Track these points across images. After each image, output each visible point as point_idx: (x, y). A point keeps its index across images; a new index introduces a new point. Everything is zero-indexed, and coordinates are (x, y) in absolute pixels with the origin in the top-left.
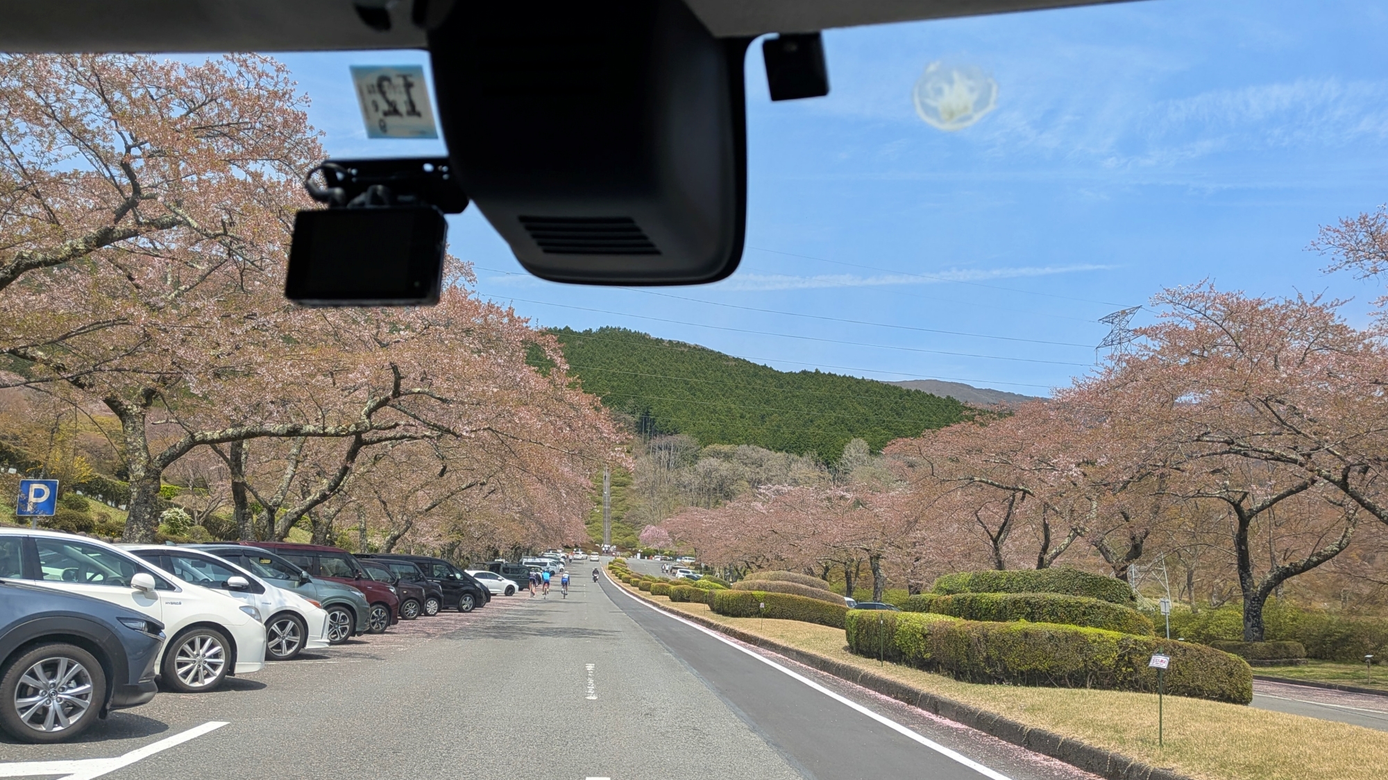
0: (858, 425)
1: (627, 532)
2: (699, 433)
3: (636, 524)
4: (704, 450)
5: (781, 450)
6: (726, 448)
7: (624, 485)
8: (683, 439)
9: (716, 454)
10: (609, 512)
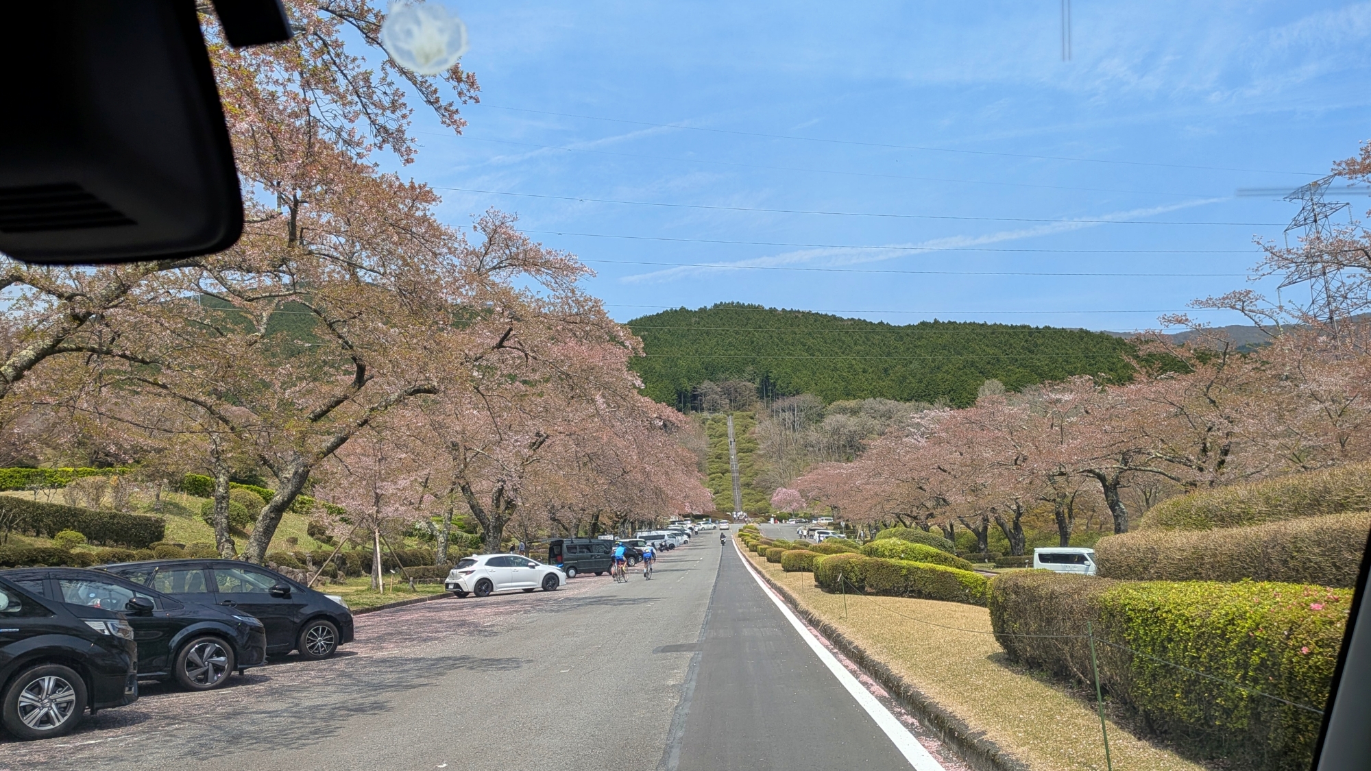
1: (758, 498)
2: (822, 391)
3: (767, 489)
4: (829, 408)
5: (909, 400)
6: (852, 403)
7: (751, 451)
8: (806, 398)
9: (843, 411)
10: (738, 478)
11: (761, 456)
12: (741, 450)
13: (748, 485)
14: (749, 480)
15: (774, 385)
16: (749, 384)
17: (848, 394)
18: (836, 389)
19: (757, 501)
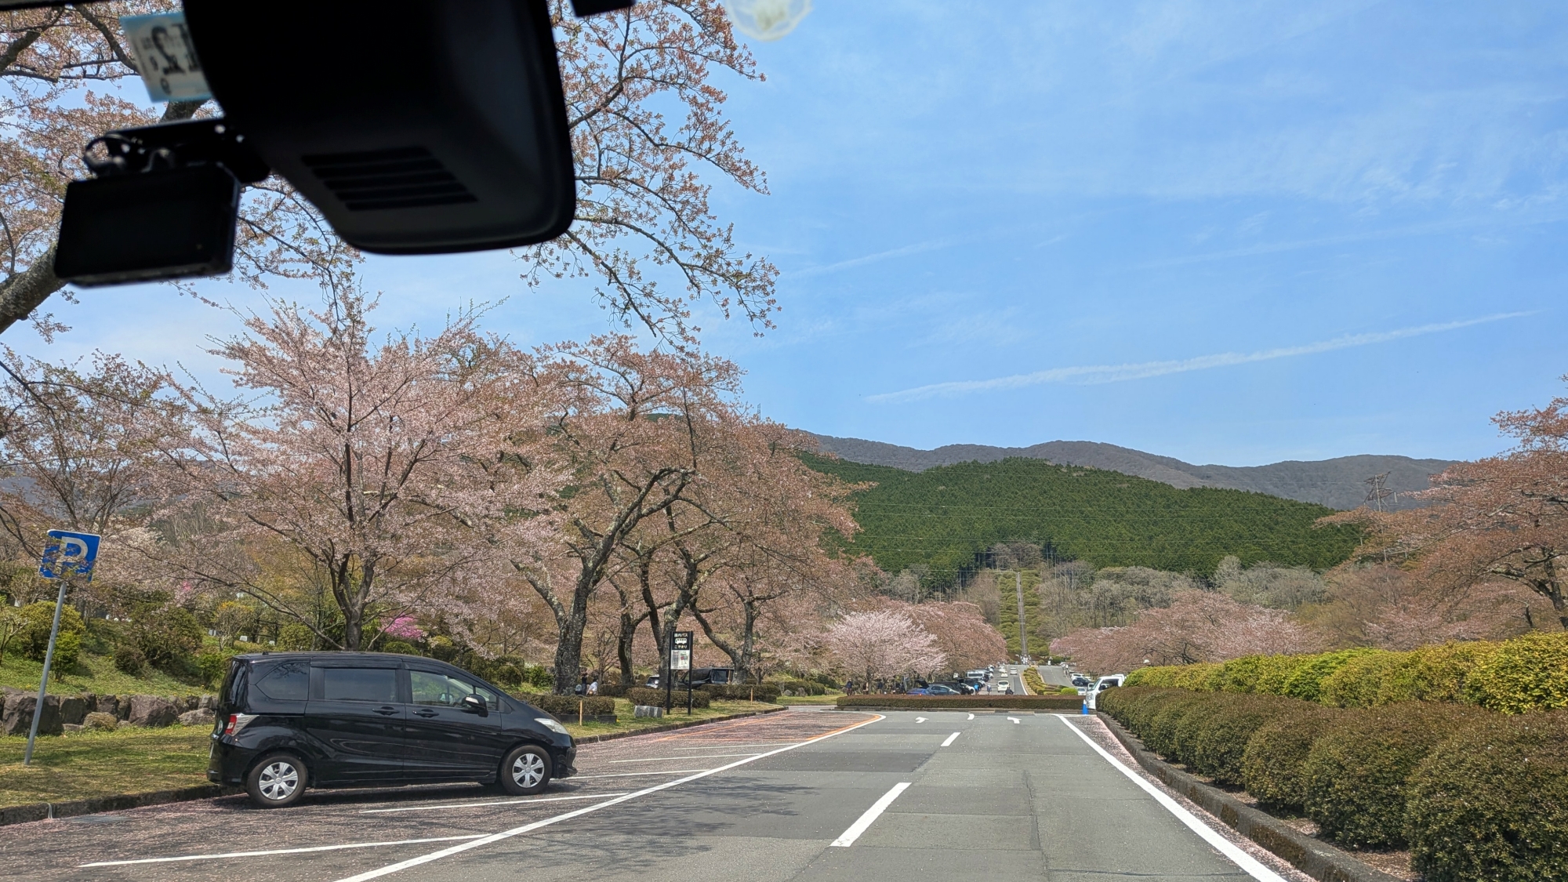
0: (1232, 542)
1: (1041, 643)
2: (1094, 558)
3: (1048, 637)
4: (1099, 572)
5: (1165, 569)
6: (1118, 570)
7: (1036, 605)
8: (1080, 564)
9: (1109, 576)
10: (1025, 627)
11: (1043, 610)
12: (1027, 604)
13: (1033, 633)
14: (1033, 628)
15: (1055, 550)
16: (1035, 546)
17: (1115, 561)
18: (1106, 556)
19: (1040, 646)
